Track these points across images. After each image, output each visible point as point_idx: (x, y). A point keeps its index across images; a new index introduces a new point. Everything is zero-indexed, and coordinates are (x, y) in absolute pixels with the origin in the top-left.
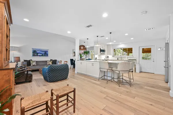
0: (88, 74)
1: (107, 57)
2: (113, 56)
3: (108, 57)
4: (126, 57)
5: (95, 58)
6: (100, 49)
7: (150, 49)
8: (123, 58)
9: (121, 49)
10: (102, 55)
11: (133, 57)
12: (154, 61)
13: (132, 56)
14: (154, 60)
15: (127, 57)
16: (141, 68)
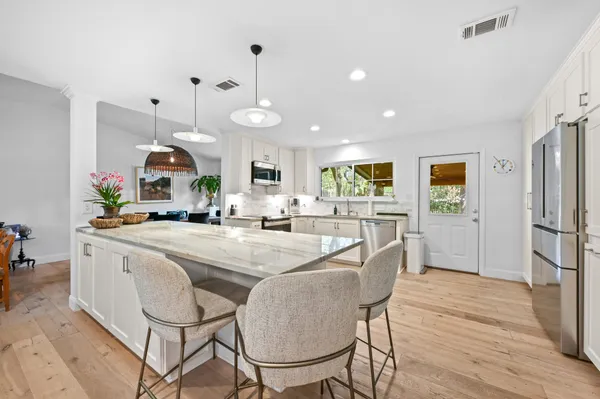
0: (113, 328)
1: (292, 200)
2: (317, 199)
3: (296, 202)
4: (367, 202)
5: (228, 207)
6: (253, 163)
7: (462, 166)
8: (355, 208)
9: (351, 167)
10: (267, 193)
11: (395, 203)
12: (475, 220)
13: (392, 200)
14: (476, 216)
15: (374, 203)
16: (425, 251)
